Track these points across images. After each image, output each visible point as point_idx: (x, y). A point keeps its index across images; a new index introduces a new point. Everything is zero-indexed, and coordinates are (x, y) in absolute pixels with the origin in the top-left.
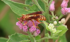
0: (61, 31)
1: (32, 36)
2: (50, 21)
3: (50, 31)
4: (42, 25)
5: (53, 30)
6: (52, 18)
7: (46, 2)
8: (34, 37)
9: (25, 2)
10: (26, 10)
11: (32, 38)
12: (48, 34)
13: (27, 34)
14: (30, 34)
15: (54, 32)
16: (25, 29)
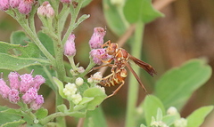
0: (92, 98)
1: (28, 110)
2: (65, 77)
3: (68, 99)
4: (50, 86)
5: (74, 96)
6: (72, 71)
7: (56, 36)
8: (33, 112)
9: (11, 38)
10: (15, 57)
11: (29, 114)
12: (65, 106)
13: (18, 107)
14: (24, 106)
15: (76, 102)
16: (14, 96)
